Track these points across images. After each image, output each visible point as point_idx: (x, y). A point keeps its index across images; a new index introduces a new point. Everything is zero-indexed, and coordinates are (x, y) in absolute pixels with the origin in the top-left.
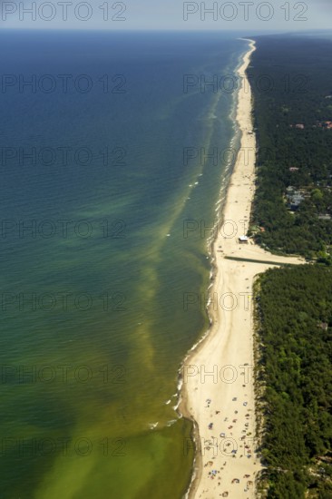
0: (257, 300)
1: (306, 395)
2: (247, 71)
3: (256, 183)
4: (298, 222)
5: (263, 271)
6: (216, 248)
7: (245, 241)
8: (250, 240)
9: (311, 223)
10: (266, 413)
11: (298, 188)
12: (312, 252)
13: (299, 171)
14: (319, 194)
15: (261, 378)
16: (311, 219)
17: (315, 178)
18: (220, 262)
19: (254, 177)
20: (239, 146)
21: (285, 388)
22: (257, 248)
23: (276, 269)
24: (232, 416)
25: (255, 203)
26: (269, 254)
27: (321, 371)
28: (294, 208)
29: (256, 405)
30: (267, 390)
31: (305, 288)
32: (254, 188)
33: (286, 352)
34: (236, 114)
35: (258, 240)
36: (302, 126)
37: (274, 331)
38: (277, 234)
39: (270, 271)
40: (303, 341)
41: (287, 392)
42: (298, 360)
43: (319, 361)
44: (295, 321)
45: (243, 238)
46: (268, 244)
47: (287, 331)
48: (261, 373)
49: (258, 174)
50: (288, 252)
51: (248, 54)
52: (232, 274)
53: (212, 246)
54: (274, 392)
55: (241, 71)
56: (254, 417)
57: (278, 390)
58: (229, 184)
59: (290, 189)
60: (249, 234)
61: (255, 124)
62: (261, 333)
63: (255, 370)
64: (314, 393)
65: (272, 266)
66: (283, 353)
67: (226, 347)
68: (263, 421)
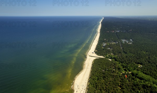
0: (92, 65)
1: (96, 86)
2: (101, 22)
3: (98, 42)
4: (103, 50)
5: (95, 59)
6: (88, 54)
7: (93, 53)
8: (94, 53)
9: (106, 50)
10: (88, 89)
11: (105, 43)
12: (105, 55)
13: (106, 40)
14: (108, 44)
15: (89, 81)
16: (106, 49)
17: (108, 41)
18: (88, 57)
19: (98, 41)
20: (97, 35)
21: (93, 84)
22: (95, 54)
23: (97, 59)
24: (81, 90)
25: (97, 45)
26: (97, 55)
27: (100, 81)
28: (104, 47)
29: (87, 87)
30: (89, 84)
31: (102, 63)
32: (98, 43)
33: (95, 76)
34: (98, 29)
35: (96, 53)
36: (108, 32)
37: (94, 72)
38: (99, 52)
39: (96, 59)
40: (98, 74)
41: (93, 85)
42: (97, 78)
43: (101, 78)
44: (98, 70)
45: (93, 52)
46: (97, 54)
47: (96, 72)
48: (89, 80)
49: (99, 40)
50: (100, 55)
51: (102, 19)
52: (89, 59)
53: (87, 53)
54: (91, 85)
55: (100, 22)
56: (86, 90)
57: (91, 84)
58: (93, 42)
59: (104, 43)
60: (94, 52)
61: (100, 31)
62: (91, 72)
63: (88, 79)
64: (98, 86)
65: (97, 58)
66: (94, 76)
67: (84, 74)
68: (87, 91)
